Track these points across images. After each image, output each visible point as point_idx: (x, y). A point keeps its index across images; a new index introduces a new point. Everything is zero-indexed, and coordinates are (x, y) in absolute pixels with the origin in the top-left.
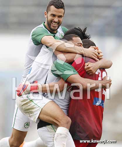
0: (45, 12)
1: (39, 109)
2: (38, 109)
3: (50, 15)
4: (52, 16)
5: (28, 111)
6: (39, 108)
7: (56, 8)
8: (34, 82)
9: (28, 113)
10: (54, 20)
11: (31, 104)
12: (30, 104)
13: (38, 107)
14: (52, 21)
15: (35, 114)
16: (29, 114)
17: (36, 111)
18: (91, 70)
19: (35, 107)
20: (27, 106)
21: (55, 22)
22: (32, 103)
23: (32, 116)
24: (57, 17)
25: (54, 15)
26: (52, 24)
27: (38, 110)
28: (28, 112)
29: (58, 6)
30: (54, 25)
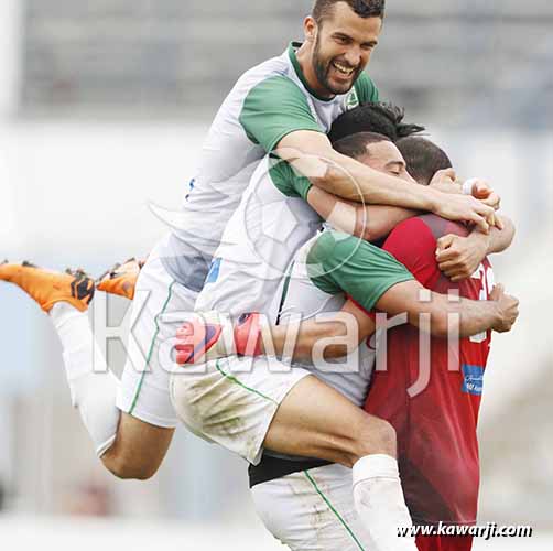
0: (308, 20)
1: (268, 406)
2: (263, 405)
3: (333, 37)
4: (340, 41)
5: (223, 419)
6: (268, 402)
7: (356, 15)
8: (244, 315)
9: (221, 427)
10: (347, 57)
11: (232, 393)
12: (229, 392)
13: (261, 398)
14: (334, 60)
15: (251, 428)
16: (225, 429)
17: (254, 415)
18: (460, 265)
19: (249, 399)
20: (217, 400)
21: (347, 64)
22: (234, 387)
23: (237, 433)
24: (357, 47)
25: (346, 40)
26: (332, 70)
27: (264, 409)
28: (222, 423)
29: (367, 9)
30: (340, 75)
